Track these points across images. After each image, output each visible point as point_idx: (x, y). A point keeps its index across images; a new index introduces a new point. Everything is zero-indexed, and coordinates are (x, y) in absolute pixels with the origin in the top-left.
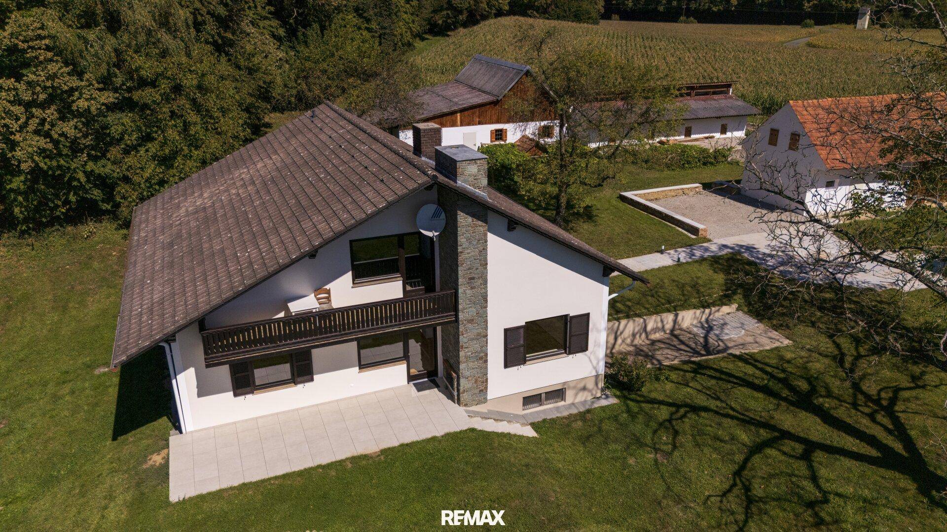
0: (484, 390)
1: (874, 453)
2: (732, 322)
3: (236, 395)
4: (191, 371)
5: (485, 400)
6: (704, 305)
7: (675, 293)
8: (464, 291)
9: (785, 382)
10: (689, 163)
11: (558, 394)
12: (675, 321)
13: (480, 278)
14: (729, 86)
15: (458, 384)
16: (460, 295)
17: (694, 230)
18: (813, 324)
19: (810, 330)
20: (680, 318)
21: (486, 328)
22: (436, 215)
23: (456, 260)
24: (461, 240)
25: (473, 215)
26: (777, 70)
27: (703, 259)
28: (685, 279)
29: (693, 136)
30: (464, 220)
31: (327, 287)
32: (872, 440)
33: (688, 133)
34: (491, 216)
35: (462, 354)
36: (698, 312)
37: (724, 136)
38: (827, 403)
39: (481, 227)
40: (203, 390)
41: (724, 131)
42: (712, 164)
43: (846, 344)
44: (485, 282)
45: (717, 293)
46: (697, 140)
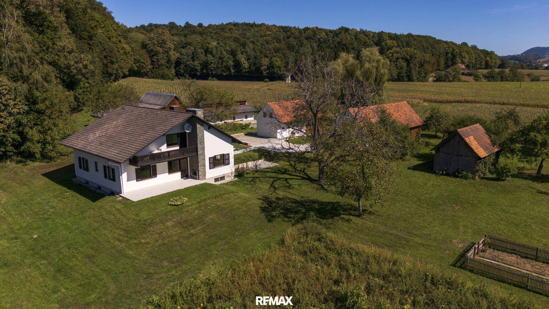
0: (205, 176)
1: (300, 178)
2: (262, 164)
3: (137, 181)
4: (126, 173)
5: (205, 179)
6: (254, 160)
7: (245, 158)
8: (199, 146)
9: (279, 170)
10: (237, 128)
11: (223, 178)
12: (247, 165)
13: (203, 143)
14: (245, 102)
15: (199, 174)
16: (199, 147)
17: (246, 144)
18: (284, 160)
19: (283, 162)
20: (248, 164)
21: (205, 157)
22: (189, 126)
23: (197, 137)
24: (198, 131)
25: (201, 125)
26: (259, 98)
27: (250, 151)
28: (247, 155)
29: (236, 120)
30: (198, 126)
31: (160, 148)
32: (300, 176)
33: (234, 119)
34: (205, 125)
35: (199, 164)
36: (253, 162)
37: (246, 120)
38: (290, 172)
39: (203, 128)
40: (129, 180)
41: (246, 118)
42: (245, 129)
43: (293, 163)
44: (204, 143)
45: (257, 157)
46: (238, 121)
